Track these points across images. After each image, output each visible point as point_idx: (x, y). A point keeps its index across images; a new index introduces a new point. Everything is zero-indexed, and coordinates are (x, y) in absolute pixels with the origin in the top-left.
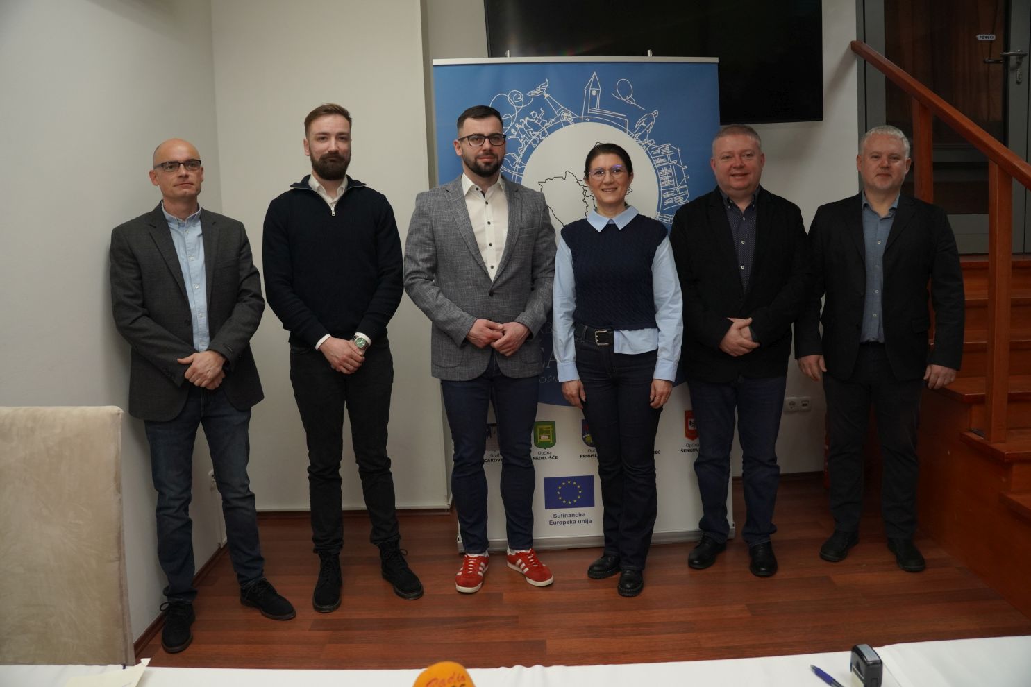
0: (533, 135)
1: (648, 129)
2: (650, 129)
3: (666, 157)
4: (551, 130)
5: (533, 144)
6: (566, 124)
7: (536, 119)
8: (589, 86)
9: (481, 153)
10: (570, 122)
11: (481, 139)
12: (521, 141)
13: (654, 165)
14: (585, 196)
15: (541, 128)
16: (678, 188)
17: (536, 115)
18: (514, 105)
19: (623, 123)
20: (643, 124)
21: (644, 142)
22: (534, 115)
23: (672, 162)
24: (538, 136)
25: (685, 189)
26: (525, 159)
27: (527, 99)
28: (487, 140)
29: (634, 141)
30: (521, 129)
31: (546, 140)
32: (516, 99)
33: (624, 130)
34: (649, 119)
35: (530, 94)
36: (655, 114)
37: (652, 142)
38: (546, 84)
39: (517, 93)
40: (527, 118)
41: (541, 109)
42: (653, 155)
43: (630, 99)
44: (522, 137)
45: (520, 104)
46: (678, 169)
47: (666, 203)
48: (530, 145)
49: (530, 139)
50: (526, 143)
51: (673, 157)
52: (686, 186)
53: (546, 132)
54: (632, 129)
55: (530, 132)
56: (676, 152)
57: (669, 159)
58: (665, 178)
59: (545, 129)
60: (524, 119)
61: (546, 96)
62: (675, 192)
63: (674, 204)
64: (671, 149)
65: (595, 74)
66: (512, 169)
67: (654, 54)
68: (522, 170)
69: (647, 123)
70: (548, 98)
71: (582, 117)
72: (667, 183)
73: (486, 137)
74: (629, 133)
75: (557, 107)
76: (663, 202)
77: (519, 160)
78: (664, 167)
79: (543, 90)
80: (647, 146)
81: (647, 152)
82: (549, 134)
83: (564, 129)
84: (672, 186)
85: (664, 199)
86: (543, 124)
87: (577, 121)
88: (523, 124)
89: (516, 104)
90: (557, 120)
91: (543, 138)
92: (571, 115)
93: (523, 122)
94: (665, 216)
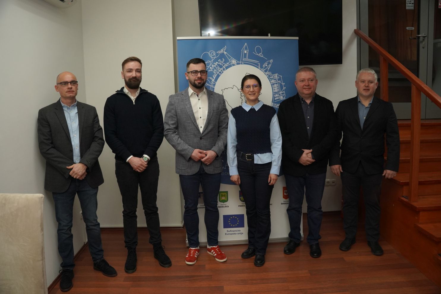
0: (220, 70)
1: (268, 67)
2: (269, 68)
3: (276, 79)
4: (227, 68)
5: (219, 74)
7: (221, 63)
8: (244, 48)
9: (197, 78)
10: (235, 64)
11: (197, 72)
12: (214, 72)
13: (271, 83)
14: (241, 96)
16: (281, 93)
17: (221, 61)
19: (258, 65)
20: (267, 66)
21: (267, 73)
22: (220, 61)
23: (278, 82)
24: (222, 70)
25: (284, 93)
26: (216, 80)
27: (217, 54)
28: (199, 73)
29: (262, 73)
30: (214, 67)
31: (225, 72)
32: (212, 54)
33: (258, 68)
34: (269, 63)
35: (218, 52)
36: (271, 61)
37: (270, 73)
38: (225, 48)
39: (213, 52)
40: (217, 63)
41: (223, 59)
42: (270, 79)
43: (261, 55)
44: (215, 70)
45: (214, 56)
46: (281, 85)
47: (276, 99)
49: (218, 71)
50: (217, 73)
51: (279, 80)
52: (284, 92)
53: (225, 68)
54: (261, 67)
55: (218, 69)
56: (280, 77)
57: (277, 80)
58: (275, 88)
59: (224, 67)
62: (280, 94)
63: (279, 99)
64: (278, 76)
65: (246, 44)
66: (211, 84)
67: (271, 36)
69: (268, 65)
70: (226, 54)
71: (240, 62)
72: (276, 91)
73: (199, 72)
74: (260, 69)
75: (230, 58)
76: (274, 98)
77: (213, 80)
78: (275, 83)
79: (224, 51)
80: (268, 75)
81: (268, 77)
82: (226, 69)
83: (233, 67)
84: (278, 92)
85: (275, 97)
86: (224, 65)
87: (238, 64)
88: (215, 65)
89: (212, 56)
90: (229, 63)
91: (224, 71)
92: (236, 61)
93: (215, 64)
94: (275, 105)
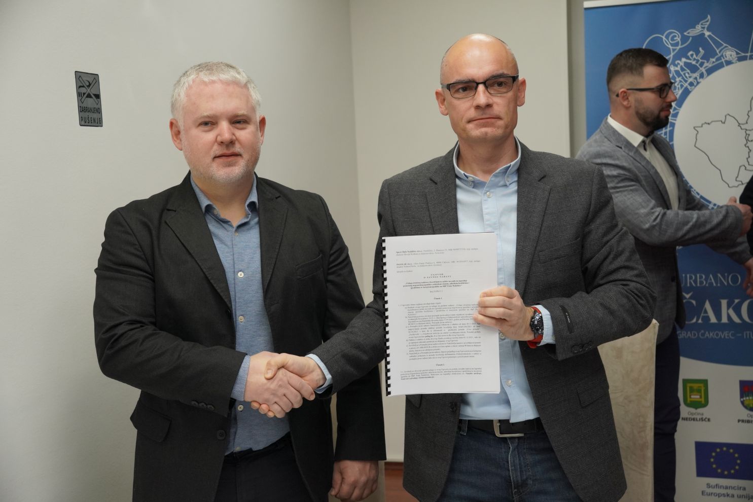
0: (690, 77)
4: (710, 71)
5: (689, 87)
6: (729, 63)
7: (695, 59)
10: (734, 61)
14: (747, 140)
15: (699, 69)
17: (695, 56)
18: (670, 46)
22: (692, 55)
24: (696, 78)
27: (684, 39)
30: (677, 72)
31: (704, 82)
32: (673, 39)
35: (688, 33)
38: (707, 21)
39: (675, 32)
40: (684, 60)
41: (700, 49)
44: (677, 79)
45: (677, 44)
48: (686, 89)
49: (686, 81)
50: (682, 86)
53: (705, 73)
55: (687, 75)
59: (704, 70)
60: (680, 60)
61: (707, 33)
68: (675, 116)
70: (709, 36)
71: (749, 54)
75: (719, 45)
79: (704, 28)
82: (709, 75)
83: (726, 69)
86: (702, 64)
87: (741, 59)
88: (679, 66)
89: (672, 45)
90: (717, 60)
91: (701, 80)
92: (735, 53)
93: (679, 64)
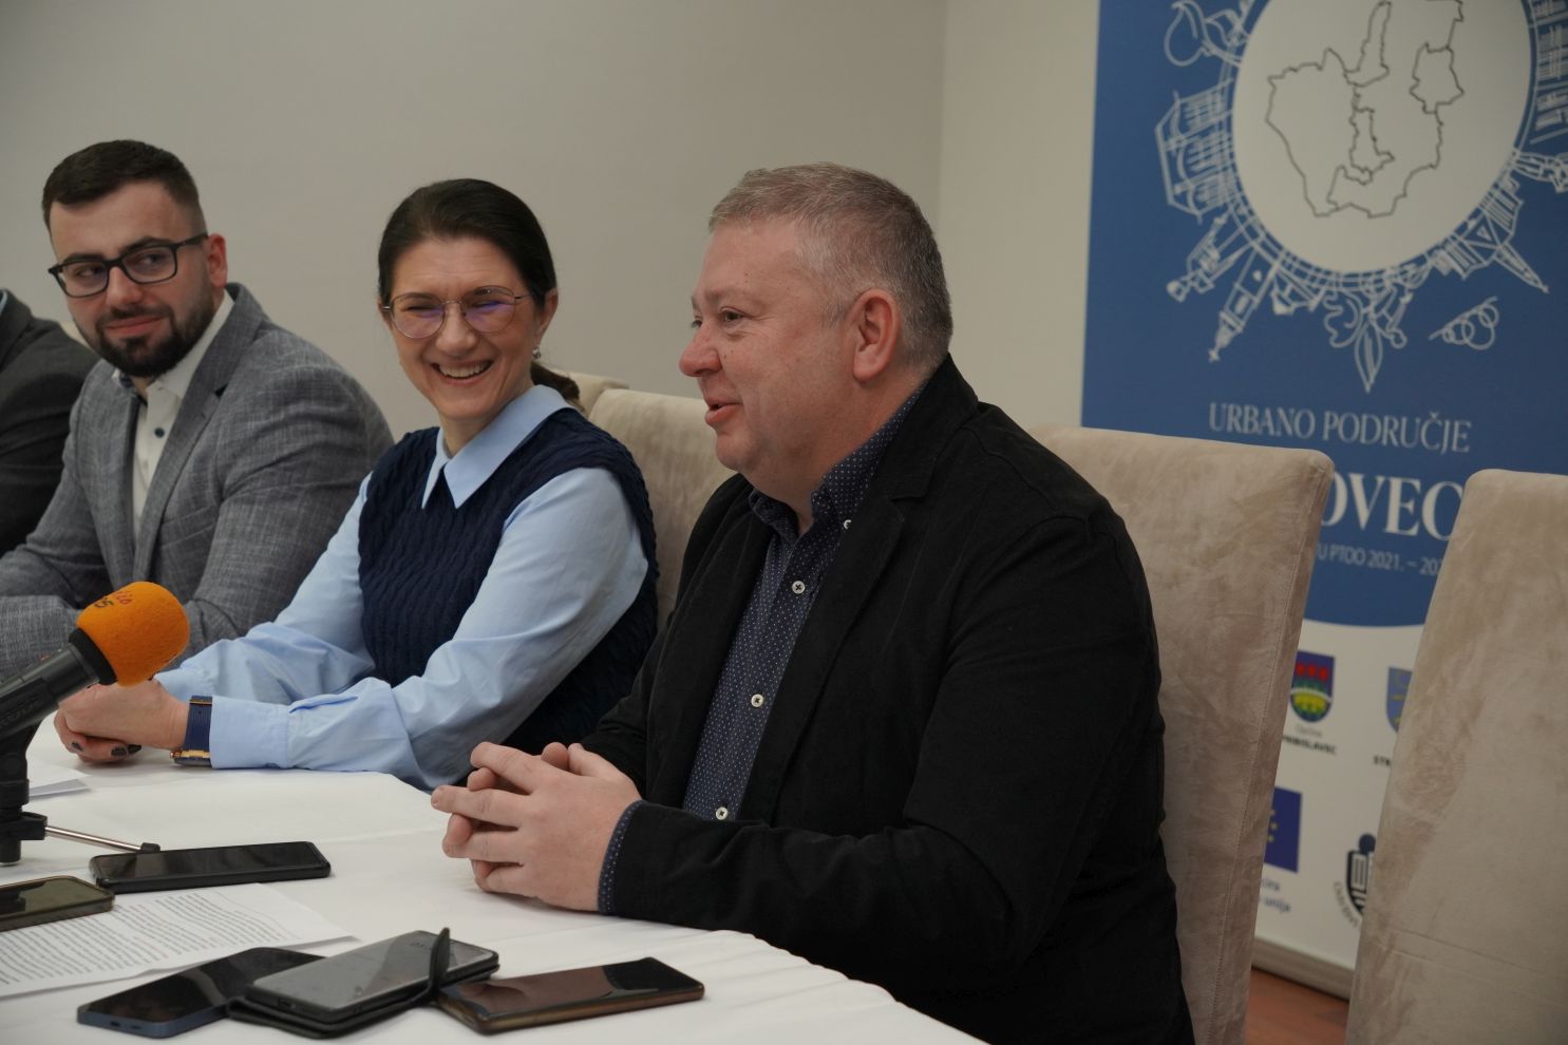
9: (107, 313)
26: (1249, 25)
28: (115, 272)
47: (1542, 123)
58: (1553, 56)
63: (1561, 126)
68: (1240, 51)
72: (1559, 69)
77: (1238, 26)
78: (1555, 24)
94: (1533, 161)
